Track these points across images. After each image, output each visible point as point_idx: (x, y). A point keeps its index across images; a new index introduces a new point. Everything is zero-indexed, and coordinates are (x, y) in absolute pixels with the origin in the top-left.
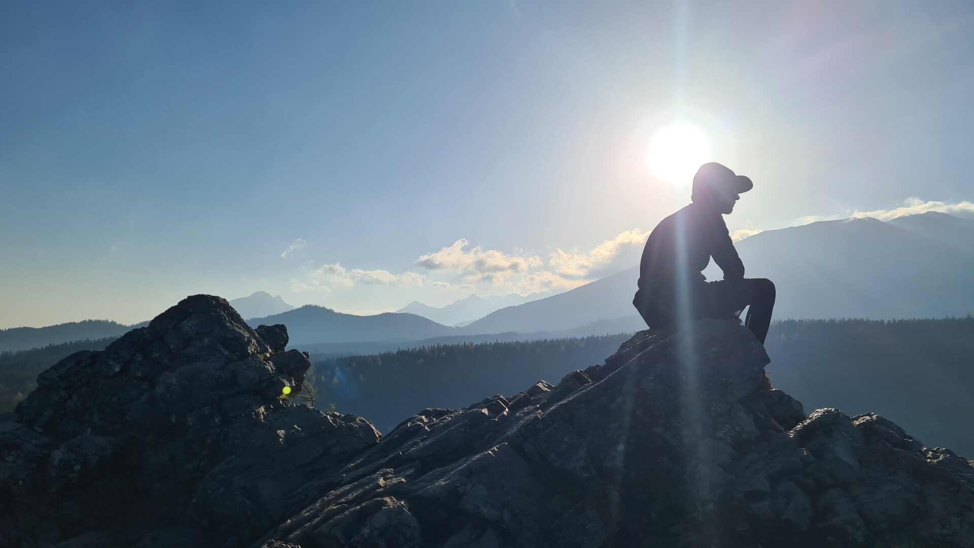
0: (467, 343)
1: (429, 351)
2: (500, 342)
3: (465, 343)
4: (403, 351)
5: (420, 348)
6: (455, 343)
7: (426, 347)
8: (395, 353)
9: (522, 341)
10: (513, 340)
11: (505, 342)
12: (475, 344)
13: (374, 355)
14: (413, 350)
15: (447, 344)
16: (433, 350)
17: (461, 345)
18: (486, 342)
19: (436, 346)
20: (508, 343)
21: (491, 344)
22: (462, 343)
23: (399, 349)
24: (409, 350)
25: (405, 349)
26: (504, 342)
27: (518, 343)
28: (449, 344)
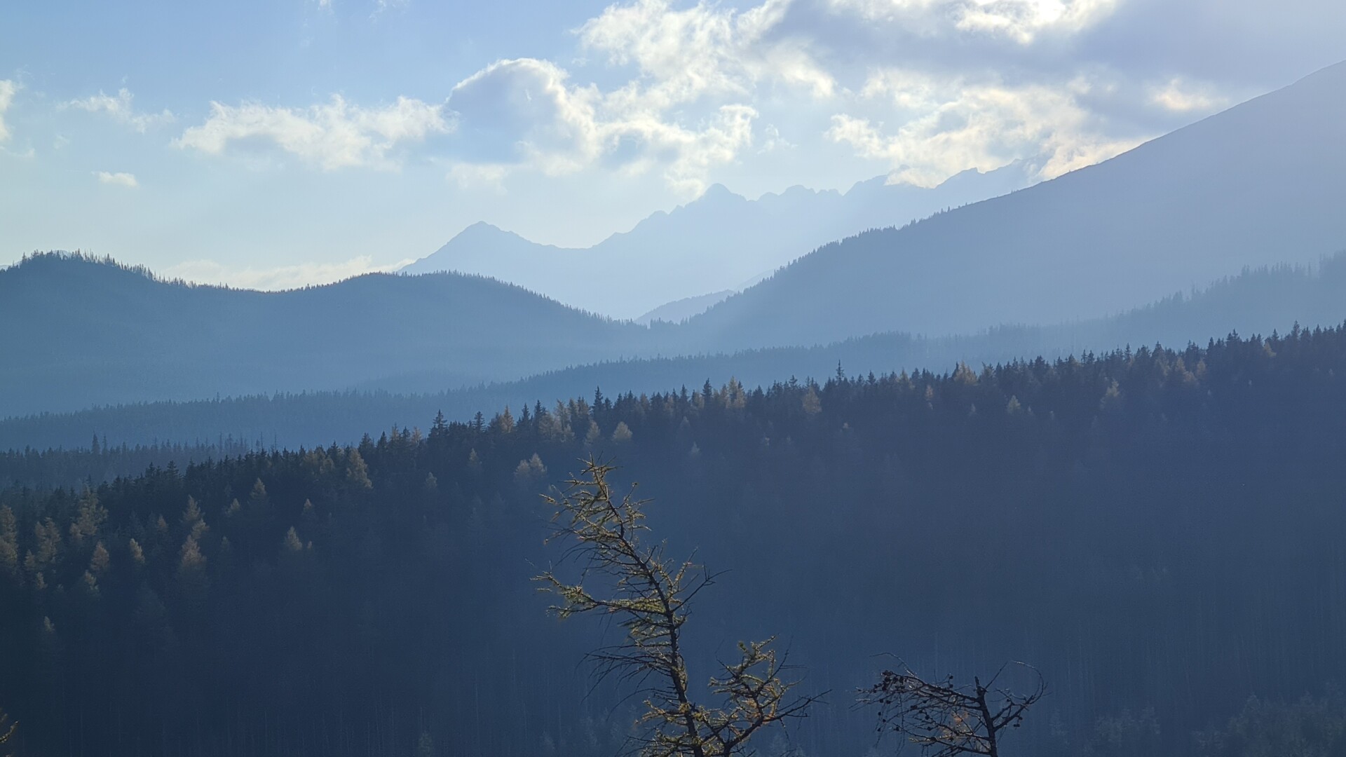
0: (716, 388)
1: (564, 423)
2: (851, 374)
3: (707, 386)
4: (454, 426)
5: (526, 412)
6: (667, 387)
7: (551, 409)
8: (425, 435)
9: (940, 367)
10: (904, 367)
11: (871, 377)
12: (749, 387)
13: (341, 447)
14: (496, 423)
15: (637, 395)
16: (578, 418)
17: (689, 394)
18: (794, 381)
19: (590, 402)
20: (883, 380)
21: (816, 387)
22: (695, 388)
23: (438, 420)
24: (479, 424)
25: (465, 418)
26: (866, 378)
27: (926, 379)
28: (645, 390)
